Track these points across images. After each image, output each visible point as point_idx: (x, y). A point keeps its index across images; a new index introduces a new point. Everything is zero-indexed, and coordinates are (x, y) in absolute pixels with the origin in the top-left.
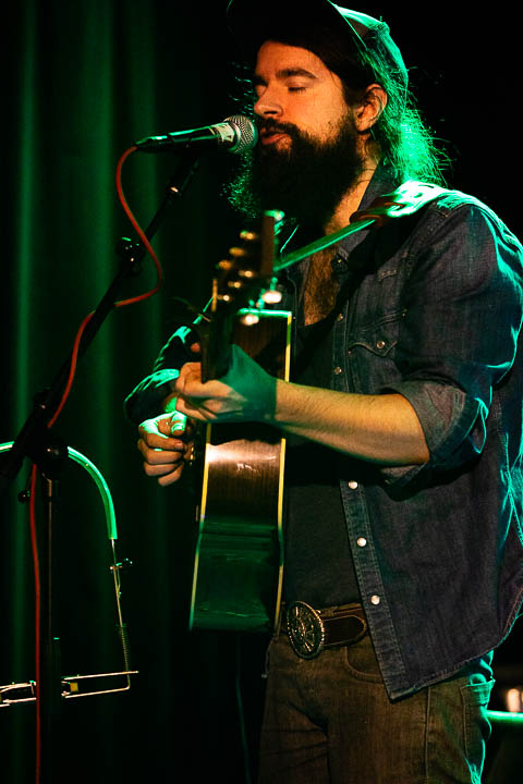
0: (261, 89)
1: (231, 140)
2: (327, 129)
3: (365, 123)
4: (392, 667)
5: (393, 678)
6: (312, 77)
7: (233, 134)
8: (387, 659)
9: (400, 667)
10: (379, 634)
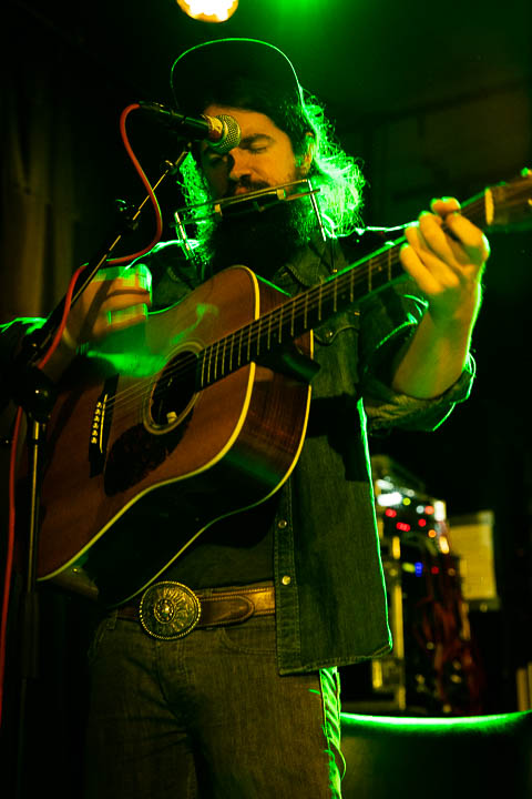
1: (219, 132)
5: (287, 655)
8: (287, 636)
9: (297, 646)
10: (284, 612)
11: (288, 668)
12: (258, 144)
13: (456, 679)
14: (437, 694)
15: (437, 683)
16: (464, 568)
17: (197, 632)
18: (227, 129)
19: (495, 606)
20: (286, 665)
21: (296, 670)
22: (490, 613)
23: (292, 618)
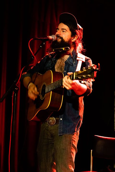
0: (57, 30)
1: (52, 39)
2: (67, 39)
3: (73, 41)
4: (60, 130)
5: (60, 132)
6: (67, 31)
7: (52, 38)
8: (60, 129)
9: (62, 130)
12: (64, 30)
17: (55, 125)
18: (53, 38)
23: (62, 126)
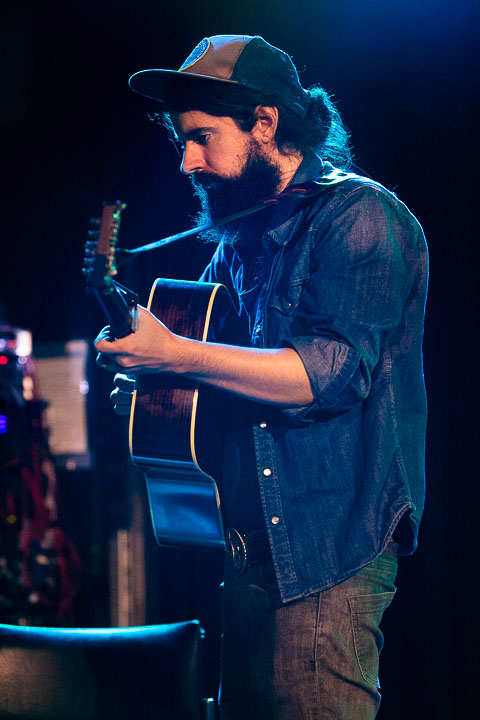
9: (294, 576)
10: (277, 549)
11: (290, 596)
13: (42, 560)
14: (23, 580)
15: (22, 566)
16: (52, 415)
19: (86, 463)
20: (287, 595)
21: (295, 598)
22: (79, 473)
